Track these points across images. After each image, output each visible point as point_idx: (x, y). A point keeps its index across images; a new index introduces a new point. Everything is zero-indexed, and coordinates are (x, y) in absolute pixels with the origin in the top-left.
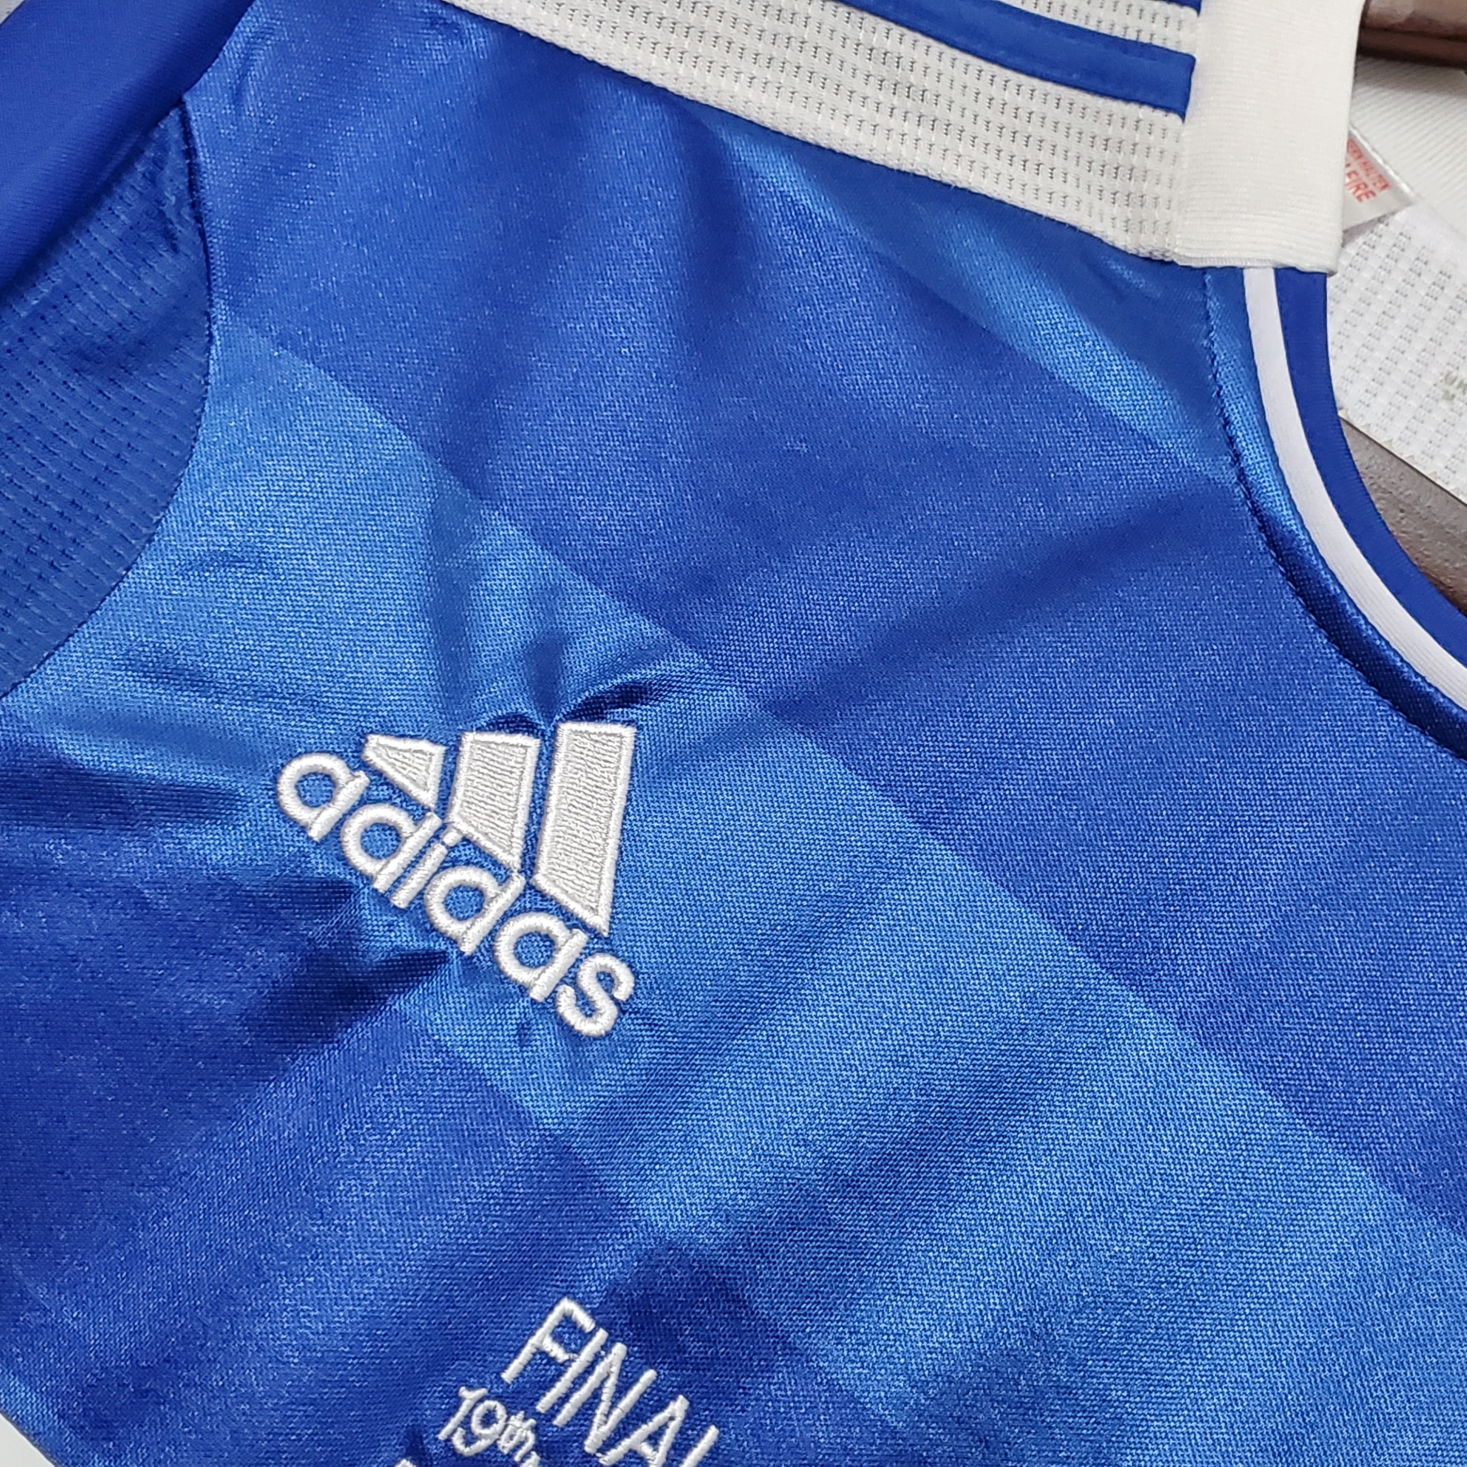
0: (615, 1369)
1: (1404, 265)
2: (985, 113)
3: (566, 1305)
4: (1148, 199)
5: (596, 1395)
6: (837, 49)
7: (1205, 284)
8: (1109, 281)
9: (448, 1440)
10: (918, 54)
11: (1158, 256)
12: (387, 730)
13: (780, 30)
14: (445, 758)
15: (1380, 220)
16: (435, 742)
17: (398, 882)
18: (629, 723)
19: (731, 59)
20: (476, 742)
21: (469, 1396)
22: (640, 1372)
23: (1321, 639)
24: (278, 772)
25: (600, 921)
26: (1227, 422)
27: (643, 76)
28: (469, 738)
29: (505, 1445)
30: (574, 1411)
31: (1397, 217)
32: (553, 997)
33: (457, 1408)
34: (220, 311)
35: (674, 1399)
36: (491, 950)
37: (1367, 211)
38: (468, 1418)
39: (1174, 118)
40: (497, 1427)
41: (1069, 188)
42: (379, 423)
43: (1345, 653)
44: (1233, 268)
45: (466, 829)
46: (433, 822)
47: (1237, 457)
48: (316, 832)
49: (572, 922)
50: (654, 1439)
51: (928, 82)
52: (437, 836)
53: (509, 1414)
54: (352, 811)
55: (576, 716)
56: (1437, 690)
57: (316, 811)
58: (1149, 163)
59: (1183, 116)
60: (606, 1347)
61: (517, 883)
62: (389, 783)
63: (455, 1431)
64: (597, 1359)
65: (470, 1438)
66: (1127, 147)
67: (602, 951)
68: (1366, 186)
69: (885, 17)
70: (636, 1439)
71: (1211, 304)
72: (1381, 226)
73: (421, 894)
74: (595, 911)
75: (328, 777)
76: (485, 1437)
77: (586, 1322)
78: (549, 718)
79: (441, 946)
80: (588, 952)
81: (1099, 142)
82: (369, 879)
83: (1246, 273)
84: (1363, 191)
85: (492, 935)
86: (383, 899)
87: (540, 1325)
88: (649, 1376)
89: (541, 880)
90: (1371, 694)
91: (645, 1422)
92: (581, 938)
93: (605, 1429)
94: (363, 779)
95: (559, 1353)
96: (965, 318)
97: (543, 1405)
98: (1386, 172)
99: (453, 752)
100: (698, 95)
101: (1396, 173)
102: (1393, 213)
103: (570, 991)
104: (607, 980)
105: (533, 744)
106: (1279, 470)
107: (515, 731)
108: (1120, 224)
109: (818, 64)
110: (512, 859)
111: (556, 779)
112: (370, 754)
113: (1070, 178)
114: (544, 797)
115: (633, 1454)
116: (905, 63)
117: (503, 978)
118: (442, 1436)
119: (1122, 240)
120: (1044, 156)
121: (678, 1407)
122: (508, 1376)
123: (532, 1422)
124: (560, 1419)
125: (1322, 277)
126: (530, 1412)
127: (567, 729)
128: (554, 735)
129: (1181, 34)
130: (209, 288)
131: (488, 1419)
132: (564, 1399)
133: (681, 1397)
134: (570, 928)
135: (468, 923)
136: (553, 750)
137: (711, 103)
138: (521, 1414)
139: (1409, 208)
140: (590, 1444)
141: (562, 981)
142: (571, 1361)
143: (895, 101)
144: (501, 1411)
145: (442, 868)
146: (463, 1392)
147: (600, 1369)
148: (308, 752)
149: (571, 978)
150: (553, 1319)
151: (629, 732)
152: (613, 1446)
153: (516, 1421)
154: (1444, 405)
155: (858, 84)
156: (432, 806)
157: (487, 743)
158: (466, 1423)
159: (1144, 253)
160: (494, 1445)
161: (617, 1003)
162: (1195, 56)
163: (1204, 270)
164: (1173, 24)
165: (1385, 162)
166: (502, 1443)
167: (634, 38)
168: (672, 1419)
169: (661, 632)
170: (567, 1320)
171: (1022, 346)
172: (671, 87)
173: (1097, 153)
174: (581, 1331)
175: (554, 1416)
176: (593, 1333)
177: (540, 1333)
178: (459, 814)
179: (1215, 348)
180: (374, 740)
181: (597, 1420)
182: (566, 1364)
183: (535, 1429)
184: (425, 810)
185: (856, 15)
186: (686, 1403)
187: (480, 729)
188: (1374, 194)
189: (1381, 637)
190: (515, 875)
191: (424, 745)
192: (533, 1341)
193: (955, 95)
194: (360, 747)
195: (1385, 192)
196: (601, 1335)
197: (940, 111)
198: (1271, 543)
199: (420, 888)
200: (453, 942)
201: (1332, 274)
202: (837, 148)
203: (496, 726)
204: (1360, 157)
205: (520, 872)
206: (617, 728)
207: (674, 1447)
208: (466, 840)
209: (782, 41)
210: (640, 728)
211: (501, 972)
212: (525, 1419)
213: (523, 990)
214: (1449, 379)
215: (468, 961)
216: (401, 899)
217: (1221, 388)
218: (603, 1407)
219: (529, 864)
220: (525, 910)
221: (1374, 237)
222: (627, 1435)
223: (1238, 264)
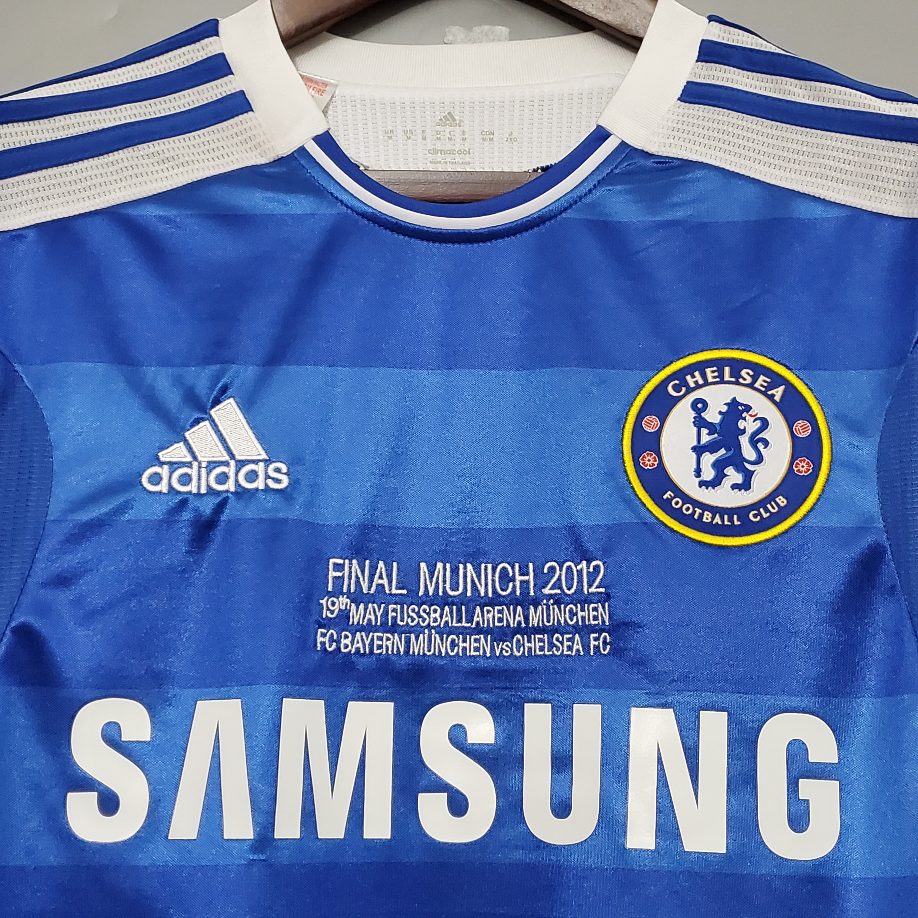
0: (357, 567)
1: (349, 107)
2: (195, 151)
3: (332, 561)
4: (261, 143)
5: (357, 577)
6: (138, 162)
7: (296, 158)
8: (269, 176)
9: (327, 616)
10: (162, 147)
11: (276, 158)
12: (162, 449)
13: (117, 168)
14: (185, 445)
15: (332, 97)
16: (178, 442)
17: (199, 487)
18: (230, 397)
19: (110, 187)
20: (189, 434)
21: (323, 602)
22: (364, 564)
23: (401, 237)
24: (140, 482)
25: (264, 456)
26: (332, 194)
27: (87, 210)
28: (187, 434)
29: (343, 607)
30: (354, 585)
31: (337, 93)
32: (266, 485)
33: (323, 607)
34: (18, 367)
35: (379, 563)
36: (240, 485)
37: (326, 97)
38: (327, 607)
39: (250, 113)
40: (337, 604)
41: (237, 156)
42: (90, 365)
43: (410, 237)
44: (300, 147)
45: (207, 459)
46: (195, 464)
47: (341, 201)
48: (165, 491)
49: (255, 462)
50: (381, 577)
51: (172, 153)
52: (200, 467)
53: (338, 598)
54: (170, 478)
55: (213, 407)
56: (441, 229)
57: (160, 485)
58: (253, 132)
59: (252, 110)
60: (351, 563)
61: (232, 463)
62: (175, 463)
63: (326, 613)
64: (350, 568)
65: (332, 612)
66: (243, 132)
67: (271, 463)
68: (320, 90)
69: (144, 142)
70: (376, 581)
71: (302, 162)
72: (334, 98)
73: (208, 486)
74: (260, 455)
75: (156, 474)
76: (336, 608)
77: (340, 561)
78: (206, 413)
79: (225, 495)
80: (267, 467)
81: (234, 136)
82: (190, 493)
83: (305, 146)
84: (321, 92)
85: (237, 481)
86: (198, 495)
87: (329, 571)
88: (367, 562)
89: (238, 457)
90: (425, 243)
91: (375, 575)
92: (262, 464)
93: (366, 584)
94: (166, 467)
95: (339, 574)
96: (236, 215)
97: (345, 590)
98: (323, 80)
99: (186, 442)
100: (108, 205)
101: (326, 78)
102: (335, 92)
103: (270, 480)
104: (278, 470)
105: (207, 423)
106: (355, 197)
107: (198, 423)
108: (259, 156)
109: (136, 171)
110: (226, 458)
111: (221, 428)
112: (162, 459)
113: (234, 153)
114: (221, 435)
115: (378, 585)
116: (161, 152)
117: (248, 490)
118: (324, 616)
119: (263, 161)
120: (222, 151)
121: (381, 564)
122: (330, 589)
123: (345, 596)
124: (352, 590)
125: (327, 133)
126: (343, 594)
127: (213, 412)
128: (211, 416)
129: (233, 85)
130: (10, 363)
131: (333, 604)
132: (349, 585)
133: (380, 562)
134: (257, 464)
135: (227, 483)
136: (213, 421)
137: (114, 204)
138: (341, 596)
139: (338, 88)
140: (365, 591)
141: (266, 479)
142: (344, 574)
143: (166, 165)
144: (335, 599)
145: (208, 474)
146: (321, 601)
147: (353, 570)
148: (144, 471)
149: (267, 477)
150: (331, 567)
151: (231, 400)
152: (371, 587)
153: (341, 599)
154: (390, 141)
155: (152, 168)
156: (192, 460)
157: (193, 432)
158: (328, 609)
159: (272, 160)
160: (340, 609)
161: (285, 474)
162: (242, 89)
163: (293, 153)
164: (228, 84)
165: (321, 77)
166: (341, 608)
167: (76, 201)
168: (381, 568)
169: (218, 366)
170: (335, 564)
171: (258, 212)
172: (98, 208)
173: (236, 140)
174: (340, 564)
175: (350, 591)
176: (344, 563)
177: (330, 572)
178: (201, 457)
179: (312, 174)
180: (160, 454)
181: (362, 583)
182: (343, 575)
183: (347, 598)
184: (190, 463)
185: (135, 148)
186: (382, 562)
187: (188, 430)
188: (324, 90)
189: (417, 225)
190: (230, 461)
191: (176, 445)
192: (330, 576)
193: (182, 151)
194: (158, 459)
195: (328, 87)
196: (347, 561)
197: (182, 160)
198: (369, 220)
199: (206, 484)
200: (227, 491)
201: (329, 129)
202: (160, 191)
203: (192, 426)
204: (312, 82)
205: (231, 459)
206: (227, 402)
207: (387, 576)
208: (209, 462)
209: (120, 171)
210: (233, 397)
211: (247, 489)
212: (343, 597)
213: (257, 490)
214: (386, 132)
215: (236, 493)
216: (203, 491)
217: (322, 185)
218: (361, 579)
219: (232, 456)
220: (240, 469)
221: (334, 104)
222: (373, 581)
223: (301, 145)
